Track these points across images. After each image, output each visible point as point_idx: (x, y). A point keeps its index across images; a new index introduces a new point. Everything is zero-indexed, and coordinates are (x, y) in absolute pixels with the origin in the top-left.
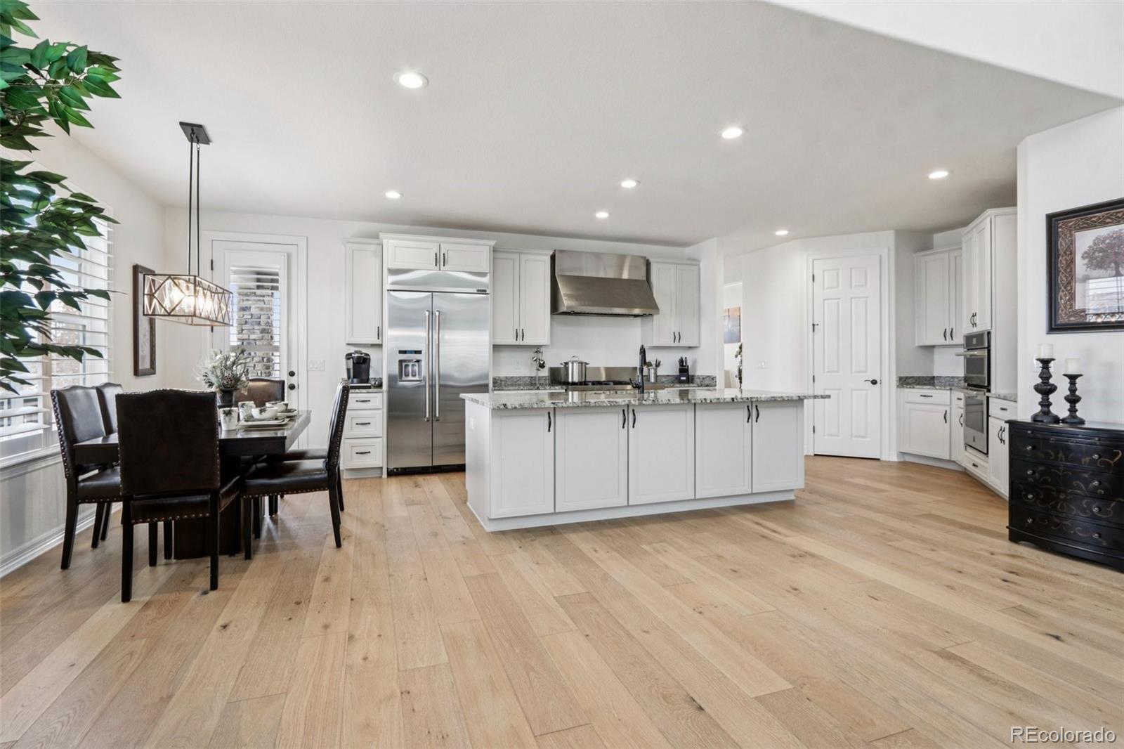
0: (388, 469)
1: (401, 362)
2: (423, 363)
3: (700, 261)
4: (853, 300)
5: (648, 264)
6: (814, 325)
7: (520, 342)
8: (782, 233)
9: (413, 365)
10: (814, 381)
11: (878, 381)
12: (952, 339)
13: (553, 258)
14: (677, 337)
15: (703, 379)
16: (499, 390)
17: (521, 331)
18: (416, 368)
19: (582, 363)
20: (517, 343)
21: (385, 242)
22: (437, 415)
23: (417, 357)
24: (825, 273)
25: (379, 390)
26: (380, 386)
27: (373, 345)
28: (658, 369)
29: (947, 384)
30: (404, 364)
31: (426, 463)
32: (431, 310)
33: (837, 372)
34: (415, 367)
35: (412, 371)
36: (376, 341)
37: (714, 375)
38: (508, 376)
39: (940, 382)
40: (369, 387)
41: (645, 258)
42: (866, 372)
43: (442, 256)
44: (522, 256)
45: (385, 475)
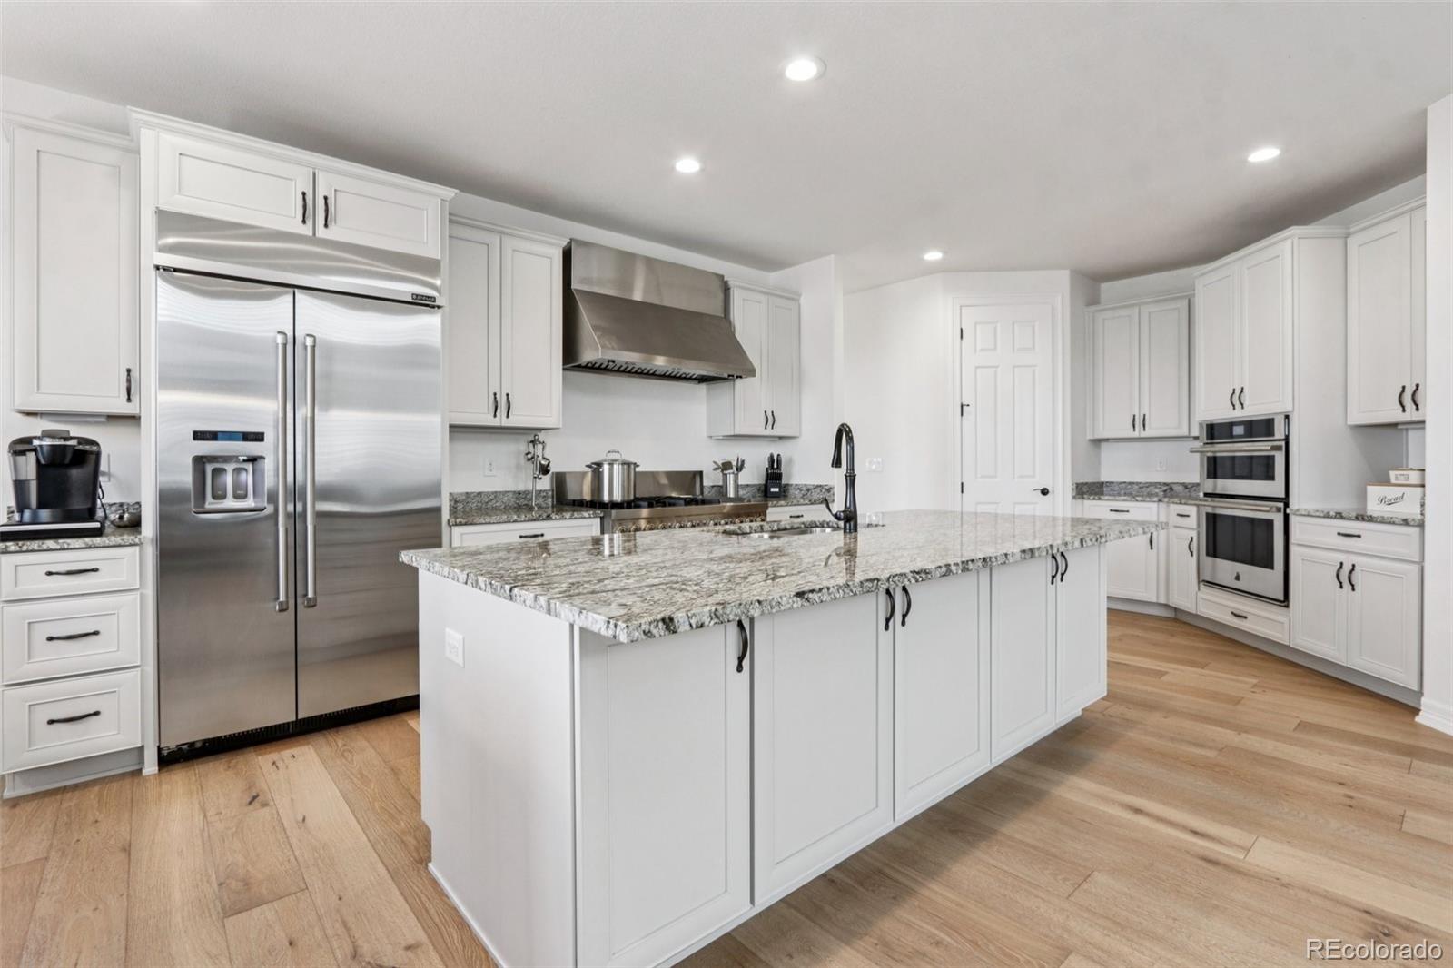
0: (160, 749)
1: (200, 462)
2: (268, 465)
3: (800, 295)
4: (1016, 369)
5: (726, 289)
6: (962, 406)
7: (501, 421)
8: (933, 256)
9: (237, 471)
10: (962, 492)
11: (1050, 490)
12: (1144, 429)
13: (567, 255)
14: (770, 419)
15: (808, 490)
16: (466, 524)
17: (504, 398)
18: (248, 478)
19: (629, 464)
20: (496, 422)
21: (147, 138)
22: (310, 594)
23: (252, 448)
24: (978, 327)
25: (127, 538)
26: (135, 524)
27: (113, 418)
28: (740, 474)
29: (1123, 492)
30: (209, 468)
31: (280, 713)
32: (290, 334)
33: (996, 477)
34: (243, 476)
35: (236, 486)
36: (122, 407)
37: (830, 483)
38: (469, 491)
39: (1111, 490)
40: (98, 533)
41: (722, 277)
42: (1034, 476)
43: (321, 202)
44: (505, 239)
45: (151, 767)
